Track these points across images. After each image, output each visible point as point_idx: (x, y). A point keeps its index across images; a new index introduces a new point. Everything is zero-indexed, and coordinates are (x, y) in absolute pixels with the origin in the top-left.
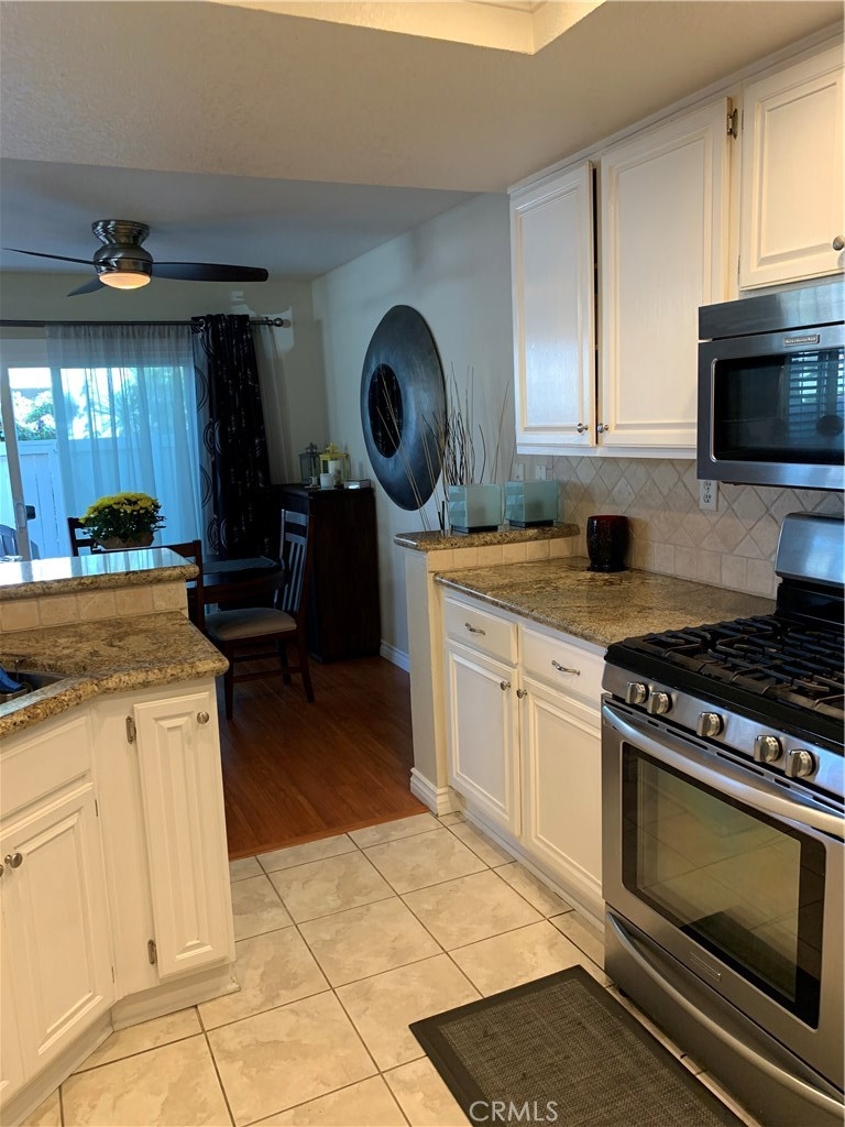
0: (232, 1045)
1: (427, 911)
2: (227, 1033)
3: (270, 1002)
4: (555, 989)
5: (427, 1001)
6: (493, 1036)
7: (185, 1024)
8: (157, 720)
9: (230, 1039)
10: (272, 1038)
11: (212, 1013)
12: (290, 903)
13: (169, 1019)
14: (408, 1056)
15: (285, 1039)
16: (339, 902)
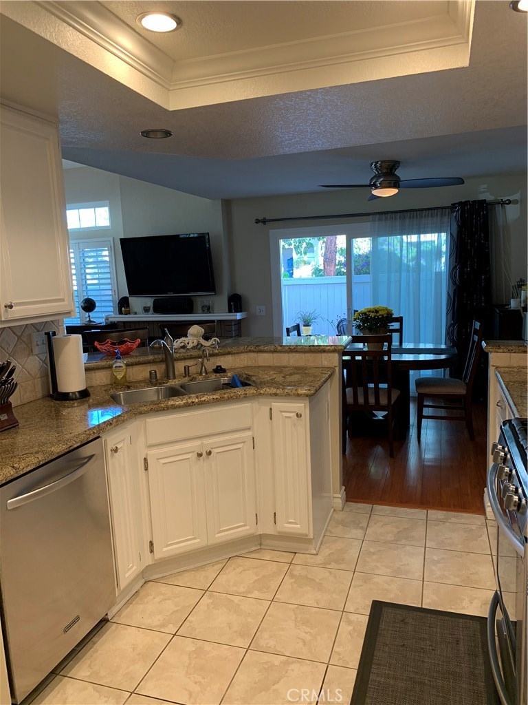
0: (295, 573)
1: (434, 560)
2: (298, 568)
3: (324, 565)
4: (461, 620)
5: (392, 595)
6: (406, 623)
7: (287, 557)
8: (281, 412)
9: (297, 570)
10: (313, 578)
11: (299, 559)
12: (370, 531)
13: (283, 553)
14: (361, 611)
15: (317, 580)
16: (393, 538)
